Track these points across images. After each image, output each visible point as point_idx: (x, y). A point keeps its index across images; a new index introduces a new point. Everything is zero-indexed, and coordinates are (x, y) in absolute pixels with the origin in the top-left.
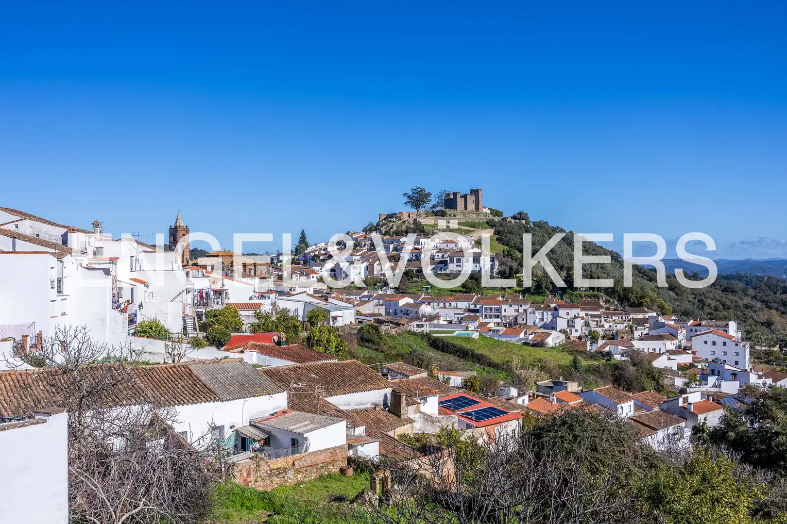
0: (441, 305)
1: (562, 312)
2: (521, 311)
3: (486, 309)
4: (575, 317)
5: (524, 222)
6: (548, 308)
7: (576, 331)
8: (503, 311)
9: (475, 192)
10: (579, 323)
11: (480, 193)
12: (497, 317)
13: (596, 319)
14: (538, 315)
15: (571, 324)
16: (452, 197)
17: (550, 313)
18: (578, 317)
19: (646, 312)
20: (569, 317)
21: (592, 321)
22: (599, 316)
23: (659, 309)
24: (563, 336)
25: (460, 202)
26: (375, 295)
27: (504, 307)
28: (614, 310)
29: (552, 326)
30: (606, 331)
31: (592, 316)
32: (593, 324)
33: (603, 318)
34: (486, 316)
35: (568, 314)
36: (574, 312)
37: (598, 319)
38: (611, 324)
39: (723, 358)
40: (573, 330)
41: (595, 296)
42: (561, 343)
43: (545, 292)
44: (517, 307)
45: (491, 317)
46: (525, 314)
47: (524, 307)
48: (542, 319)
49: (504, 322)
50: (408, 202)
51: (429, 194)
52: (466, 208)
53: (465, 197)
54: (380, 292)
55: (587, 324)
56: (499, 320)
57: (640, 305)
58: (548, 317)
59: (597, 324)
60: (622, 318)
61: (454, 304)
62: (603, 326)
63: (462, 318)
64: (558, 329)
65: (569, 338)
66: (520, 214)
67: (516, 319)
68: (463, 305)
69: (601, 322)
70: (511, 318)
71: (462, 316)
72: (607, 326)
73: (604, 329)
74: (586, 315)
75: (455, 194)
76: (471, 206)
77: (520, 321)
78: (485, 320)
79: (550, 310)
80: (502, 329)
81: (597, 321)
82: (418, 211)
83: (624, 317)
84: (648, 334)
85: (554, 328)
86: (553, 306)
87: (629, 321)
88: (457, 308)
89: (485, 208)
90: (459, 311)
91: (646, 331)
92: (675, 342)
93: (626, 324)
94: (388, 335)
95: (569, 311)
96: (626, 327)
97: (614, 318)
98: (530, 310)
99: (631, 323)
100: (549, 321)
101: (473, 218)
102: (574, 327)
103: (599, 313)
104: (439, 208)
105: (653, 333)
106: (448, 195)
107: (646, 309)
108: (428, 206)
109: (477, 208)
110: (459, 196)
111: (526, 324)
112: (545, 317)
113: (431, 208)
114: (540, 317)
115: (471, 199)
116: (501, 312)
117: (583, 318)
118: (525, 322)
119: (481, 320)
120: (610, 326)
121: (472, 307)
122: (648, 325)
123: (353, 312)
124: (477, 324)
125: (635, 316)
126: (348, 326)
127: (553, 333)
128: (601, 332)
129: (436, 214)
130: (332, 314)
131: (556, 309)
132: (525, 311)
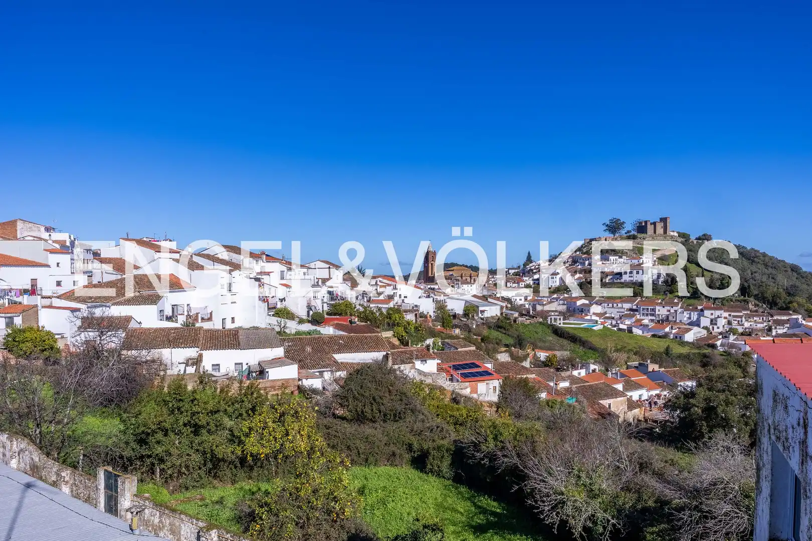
0: (610, 305)
1: (707, 313)
2: (672, 311)
3: (643, 309)
4: (719, 317)
6: (696, 309)
7: (718, 328)
8: (657, 311)
9: (664, 220)
10: (722, 322)
11: (668, 220)
12: (652, 315)
13: (738, 319)
14: (686, 314)
15: (713, 322)
16: (643, 224)
17: (696, 313)
18: (720, 317)
19: (791, 315)
20: (713, 317)
21: (734, 320)
22: (741, 317)
23: (806, 313)
24: (705, 332)
25: (650, 228)
26: (562, 297)
27: (658, 308)
28: (762, 312)
29: (697, 324)
30: (746, 329)
31: (734, 316)
32: (735, 323)
33: (743, 318)
34: (643, 314)
35: (712, 314)
36: (718, 313)
37: (740, 319)
38: (752, 323)
40: (715, 327)
41: (745, 301)
42: (703, 336)
43: (700, 297)
44: (669, 308)
45: (647, 315)
46: (675, 314)
47: (675, 308)
48: (690, 318)
49: (658, 319)
50: (607, 229)
51: (624, 223)
52: (655, 232)
53: (654, 224)
54: (566, 295)
55: (729, 323)
56: (654, 318)
57: (788, 308)
58: (694, 316)
59: (738, 323)
60: (763, 319)
61: (620, 305)
62: (743, 325)
63: (622, 315)
64: (702, 326)
65: (711, 333)
66: (704, 235)
67: (668, 317)
68: (627, 306)
69: (742, 321)
70: (663, 316)
71: (623, 314)
72: (747, 325)
73: (744, 327)
74: (730, 315)
75: (646, 222)
76: (660, 231)
77: (671, 318)
78: (642, 317)
79: (696, 311)
80: (652, 325)
81: (739, 321)
82: (614, 235)
83: (765, 318)
84: (786, 332)
85: (699, 325)
86: (700, 308)
87: (769, 321)
88: (622, 308)
89: (674, 232)
90: (622, 310)
91: (785, 331)
93: (765, 324)
94: (523, 324)
95: (713, 312)
96: (766, 326)
97: (755, 318)
98: (680, 310)
99: (770, 323)
100: (695, 319)
101: (660, 240)
102: (716, 324)
103: (742, 314)
104: (633, 233)
105: (791, 332)
106: (640, 223)
107: (791, 312)
108: (623, 232)
109: (665, 232)
110: (649, 223)
111: (675, 321)
112: (692, 317)
113: (626, 233)
114: (688, 316)
115: (659, 227)
116: (655, 312)
117: (725, 318)
118: (674, 319)
119: (638, 317)
120: (751, 325)
121: (635, 307)
122: (788, 325)
123: (499, 307)
124: (634, 319)
125: (779, 318)
126: (492, 317)
127: (696, 329)
128: (740, 330)
129: (629, 238)
130: (481, 309)
131: (702, 310)
132: (676, 311)
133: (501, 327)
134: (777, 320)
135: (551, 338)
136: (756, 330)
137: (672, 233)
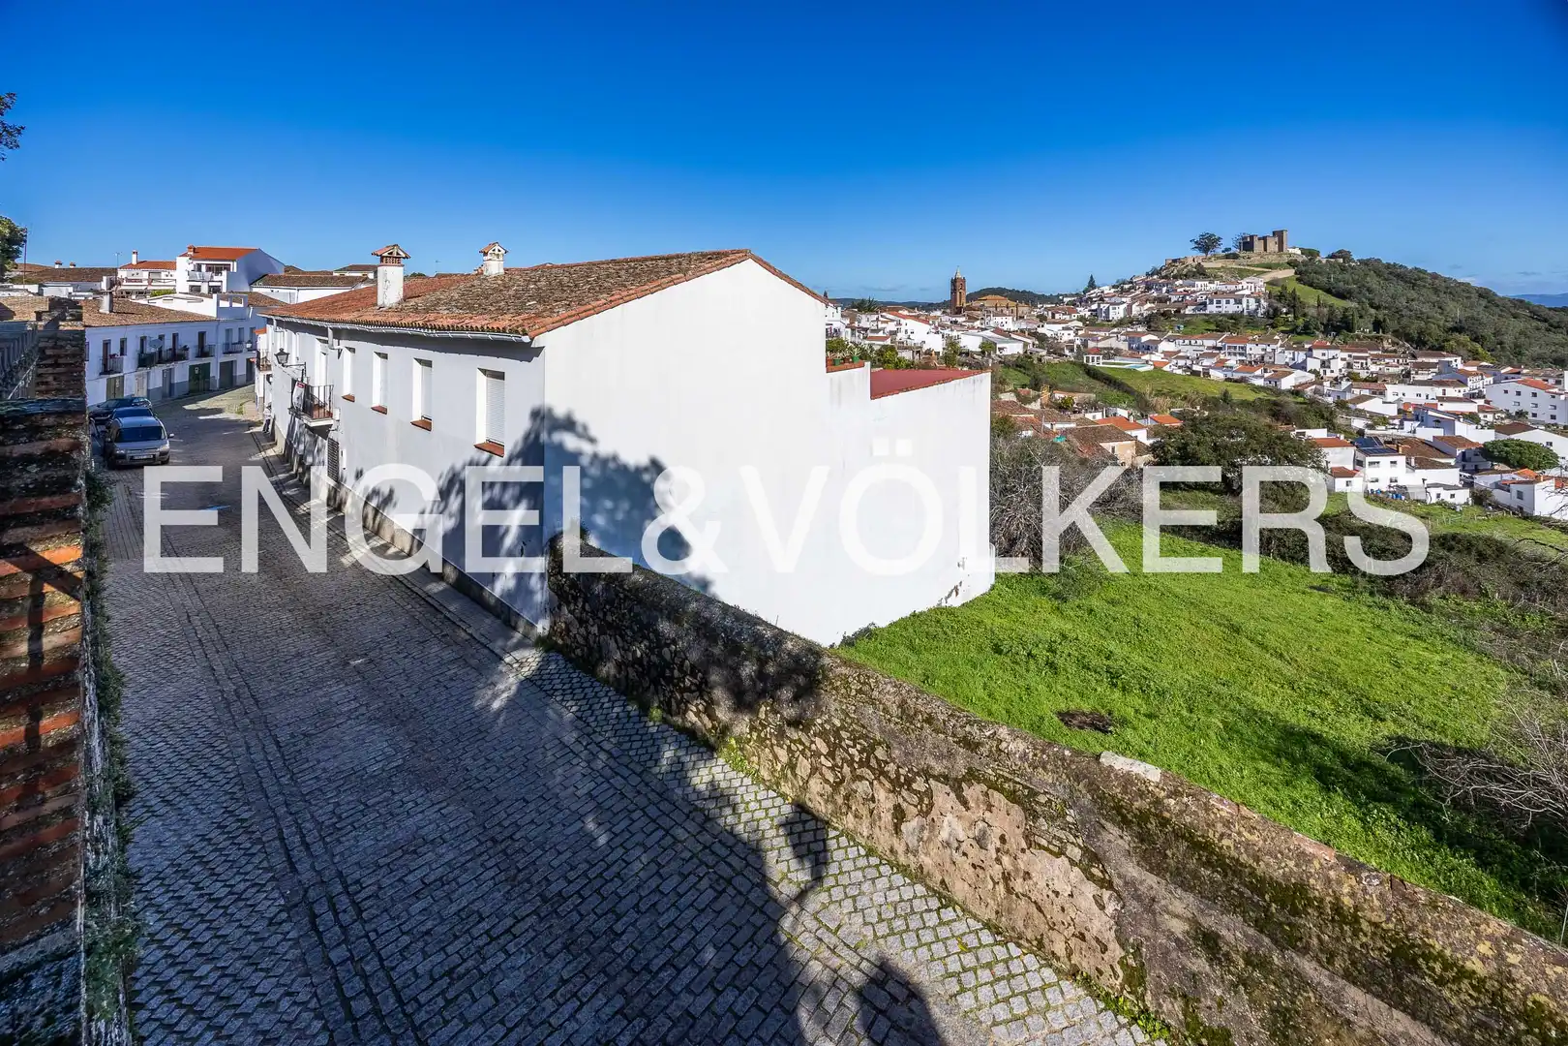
0: (1187, 342)
2: (1269, 349)
3: (1229, 347)
4: (1334, 358)
5: (1341, 260)
6: (1302, 349)
9: (1280, 233)
10: (1338, 365)
12: (1241, 354)
14: (1288, 355)
15: (1325, 364)
16: (1250, 239)
18: (1337, 358)
19: (1444, 356)
20: (1325, 358)
21: (1356, 362)
22: (1366, 358)
24: (1312, 377)
25: (1258, 246)
27: (1248, 346)
28: (1403, 353)
29: (1303, 367)
30: (1372, 373)
31: (1356, 358)
32: (1356, 366)
33: (1369, 360)
35: (1324, 354)
36: (1332, 353)
38: (1381, 367)
39: (1531, 410)
40: (1328, 371)
41: (1377, 338)
42: (1307, 382)
43: (1313, 332)
44: (1264, 346)
45: (1235, 354)
46: (1272, 353)
47: (1273, 346)
49: (1249, 360)
50: (1196, 247)
51: (1222, 238)
52: (1265, 250)
53: (1264, 239)
55: (1349, 365)
56: (1243, 358)
57: (1442, 348)
58: (1301, 357)
59: (1362, 366)
61: (1199, 342)
64: (1308, 369)
65: (1322, 378)
66: (1340, 252)
67: (1263, 357)
68: (1210, 343)
71: (1202, 352)
72: (1374, 368)
74: (1349, 356)
75: (1252, 237)
76: (1272, 246)
77: (1266, 359)
78: (1227, 358)
80: (1238, 366)
82: (1205, 255)
84: (1431, 379)
85: (1304, 369)
86: (1307, 346)
87: (1409, 364)
88: (1202, 345)
89: (1290, 248)
90: (1202, 348)
91: (1430, 377)
92: (1462, 389)
93: (1401, 368)
94: (1049, 364)
95: (1325, 351)
96: (1402, 370)
97: (1387, 361)
98: (1279, 350)
99: (1410, 366)
100: (1300, 360)
101: (1273, 259)
102: (1330, 367)
103: (1368, 354)
104: (1234, 250)
105: (1438, 378)
106: (1244, 238)
107: (1445, 353)
108: (1219, 251)
109: (1281, 248)
110: (1256, 239)
111: (1271, 363)
112: (1296, 358)
113: (1223, 251)
114: (1290, 356)
115: (1273, 241)
116: (1246, 351)
117: (1344, 360)
118: (1271, 360)
119: (1222, 357)
120: (1379, 369)
121: (1219, 345)
122: (1436, 370)
123: (1021, 344)
124: (1215, 360)
125: (1426, 360)
126: (1012, 355)
127: (1298, 373)
128: (1364, 374)
129: (1227, 257)
130: (998, 346)
131: (1310, 349)
132: (1274, 350)
133: (1020, 367)
134: (1423, 363)
135: (1082, 379)
136: (1384, 375)
137: (1291, 251)
